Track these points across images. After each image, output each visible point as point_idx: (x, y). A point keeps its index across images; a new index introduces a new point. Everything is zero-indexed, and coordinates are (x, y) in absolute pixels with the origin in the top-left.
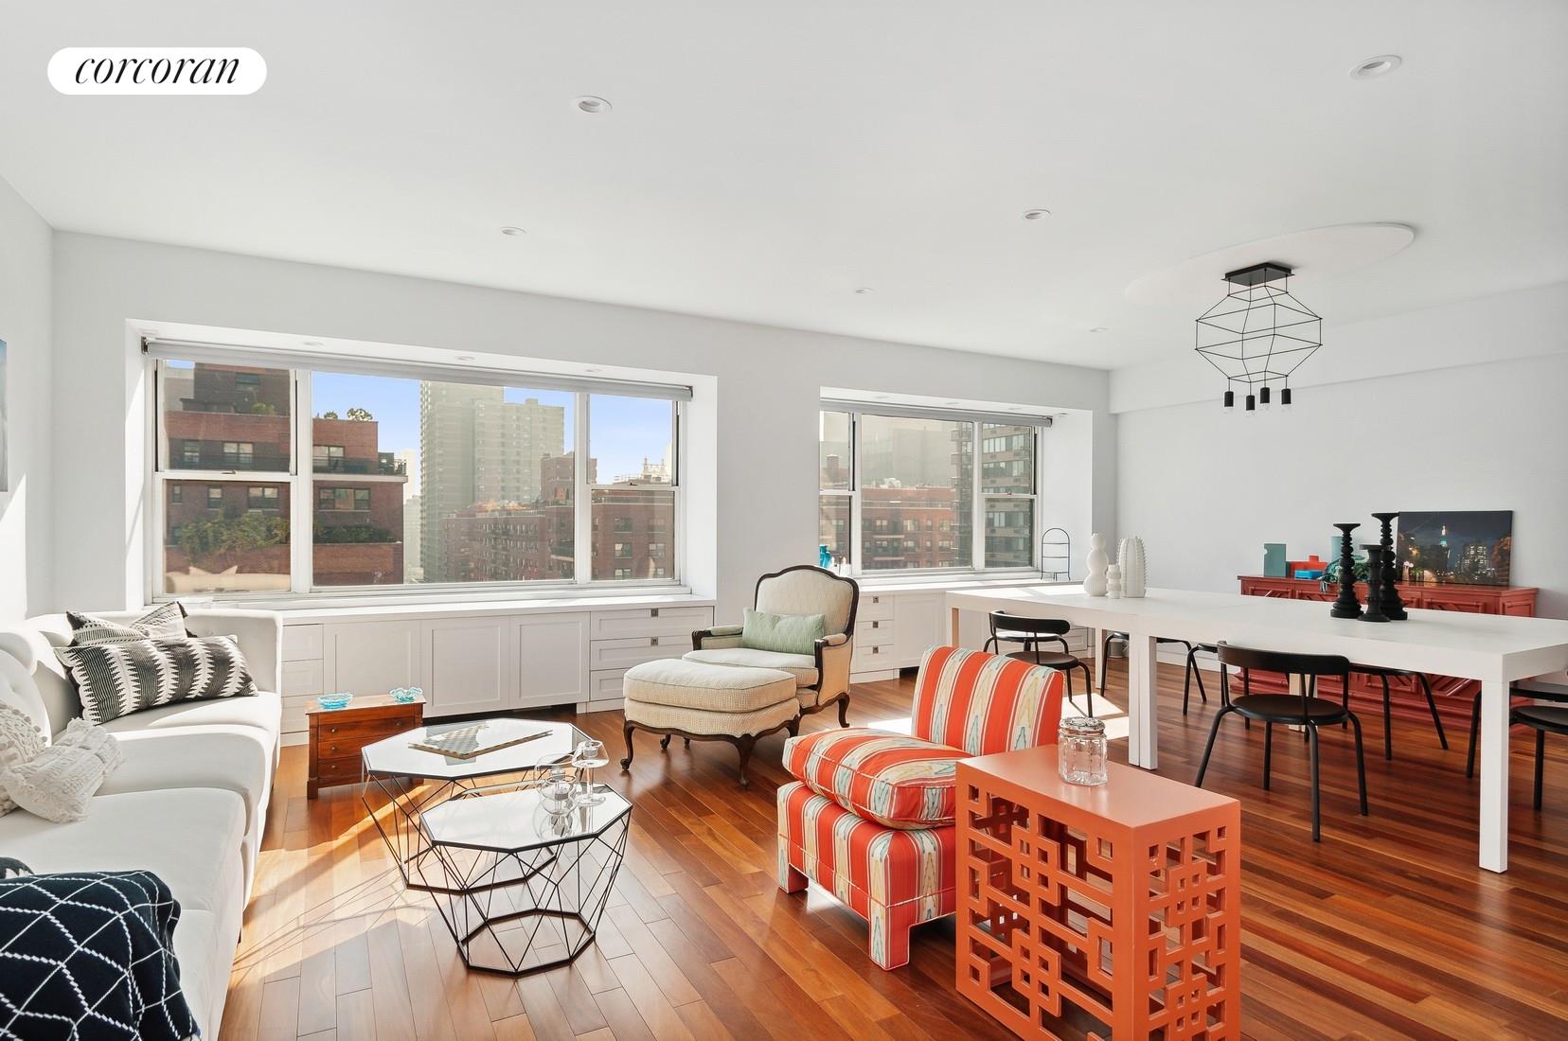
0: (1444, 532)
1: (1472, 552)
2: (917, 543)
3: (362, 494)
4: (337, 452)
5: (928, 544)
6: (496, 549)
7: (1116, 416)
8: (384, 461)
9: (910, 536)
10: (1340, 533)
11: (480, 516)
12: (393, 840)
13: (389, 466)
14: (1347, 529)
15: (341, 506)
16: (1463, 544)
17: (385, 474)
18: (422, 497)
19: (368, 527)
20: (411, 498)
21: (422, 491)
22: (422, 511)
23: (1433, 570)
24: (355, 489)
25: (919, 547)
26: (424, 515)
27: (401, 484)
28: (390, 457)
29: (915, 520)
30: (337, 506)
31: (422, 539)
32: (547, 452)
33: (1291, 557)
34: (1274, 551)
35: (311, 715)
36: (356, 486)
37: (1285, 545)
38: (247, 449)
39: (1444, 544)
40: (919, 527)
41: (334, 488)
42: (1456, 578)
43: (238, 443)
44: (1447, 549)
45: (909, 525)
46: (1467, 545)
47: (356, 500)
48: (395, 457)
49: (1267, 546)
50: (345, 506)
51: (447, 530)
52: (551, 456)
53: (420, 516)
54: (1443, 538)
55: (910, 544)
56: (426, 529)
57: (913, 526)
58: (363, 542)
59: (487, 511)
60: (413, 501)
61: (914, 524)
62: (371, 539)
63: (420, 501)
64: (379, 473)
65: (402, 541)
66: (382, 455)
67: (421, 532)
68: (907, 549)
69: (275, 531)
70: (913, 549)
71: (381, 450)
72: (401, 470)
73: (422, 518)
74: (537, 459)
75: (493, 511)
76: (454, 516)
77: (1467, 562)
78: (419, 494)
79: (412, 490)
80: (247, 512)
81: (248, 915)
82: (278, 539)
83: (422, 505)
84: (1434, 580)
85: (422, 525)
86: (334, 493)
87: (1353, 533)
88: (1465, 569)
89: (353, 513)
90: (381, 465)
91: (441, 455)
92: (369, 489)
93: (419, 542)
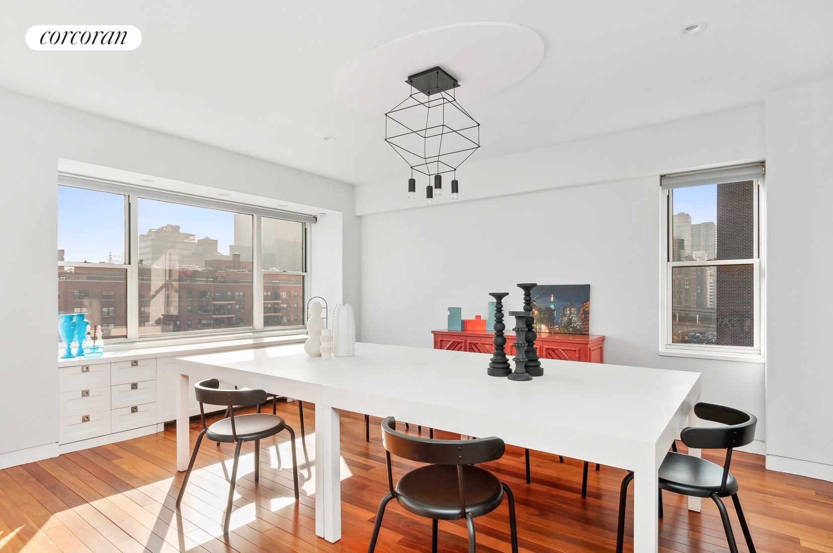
0: (552, 300)
1: (568, 312)
2: (289, 306)
5: (296, 305)
7: (360, 217)
9: (284, 301)
10: (494, 300)
14: (499, 297)
16: (563, 307)
23: (547, 325)
25: (290, 307)
29: (287, 292)
33: (464, 317)
34: (454, 312)
37: (461, 308)
39: (552, 306)
40: (290, 296)
42: (559, 329)
44: (554, 310)
45: (284, 295)
46: (565, 307)
49: (450, 309)
54: (552, 303)
55: (285, 306)
57: (286, 296)
61: (287, 294)
68: (283, 308)
70: (286, 309)
77: (566, 319)
84: (547, 331)
87: (504, 301)
88: (564, 323)
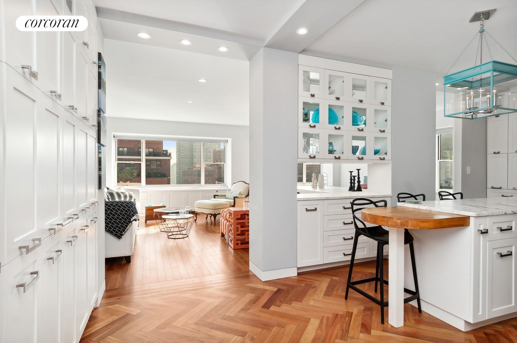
3: (158, 163)
4: (151, 150)
6: (199, 180)
8: (165, 152)
11: (194, 169)
12: (159, 226)
13: (166, 154)
15: (152, 167)
17: (165, 157)
18: (177, 163)
19: (160, 173)
20: (173, 163)
21: (177, 161)
22: (177, 168)
24: (156, 161)
26: (177, 169)
27: (169, 160)
28: (166, 151)
30: (151, 166)
31: (177, 177)
32: (215, 149)
35: (146, 207)
36: (157, 160)
38: (125, 149)
41: (150, 161)
43: (123, 148)
47: (157, 165)
48: (168, 151)
49: (364, 177)
50: (154, 167)
51: (184, 174)
52: (216, 150)
53: (176, 169)
56: (178, 173)
58: (158, 177)
59: (196, 168)
60: (174, 165)
62: (161, 176)
63: (176, 164)
64: (163, 156)
65: (170, 177)
66: (164, 151)
67: (177, 174)
69: (134, 174)
71: (164, 149)
72: (170, 155)
73: (177, 170)
74: (212, 151)
75: (198, 167)
76: (186, 170)
78: (176, 162)
79: (173, 161)
80: (125, 168)
81: (137, 230)
82: (134, 176)
83: (177, 166)
85: (177, 172)
86: (150, 162)
89: (156, 169)
90: (164, 154)
91: (182, 150)
92: (160, 161)
93: (176, 177)
